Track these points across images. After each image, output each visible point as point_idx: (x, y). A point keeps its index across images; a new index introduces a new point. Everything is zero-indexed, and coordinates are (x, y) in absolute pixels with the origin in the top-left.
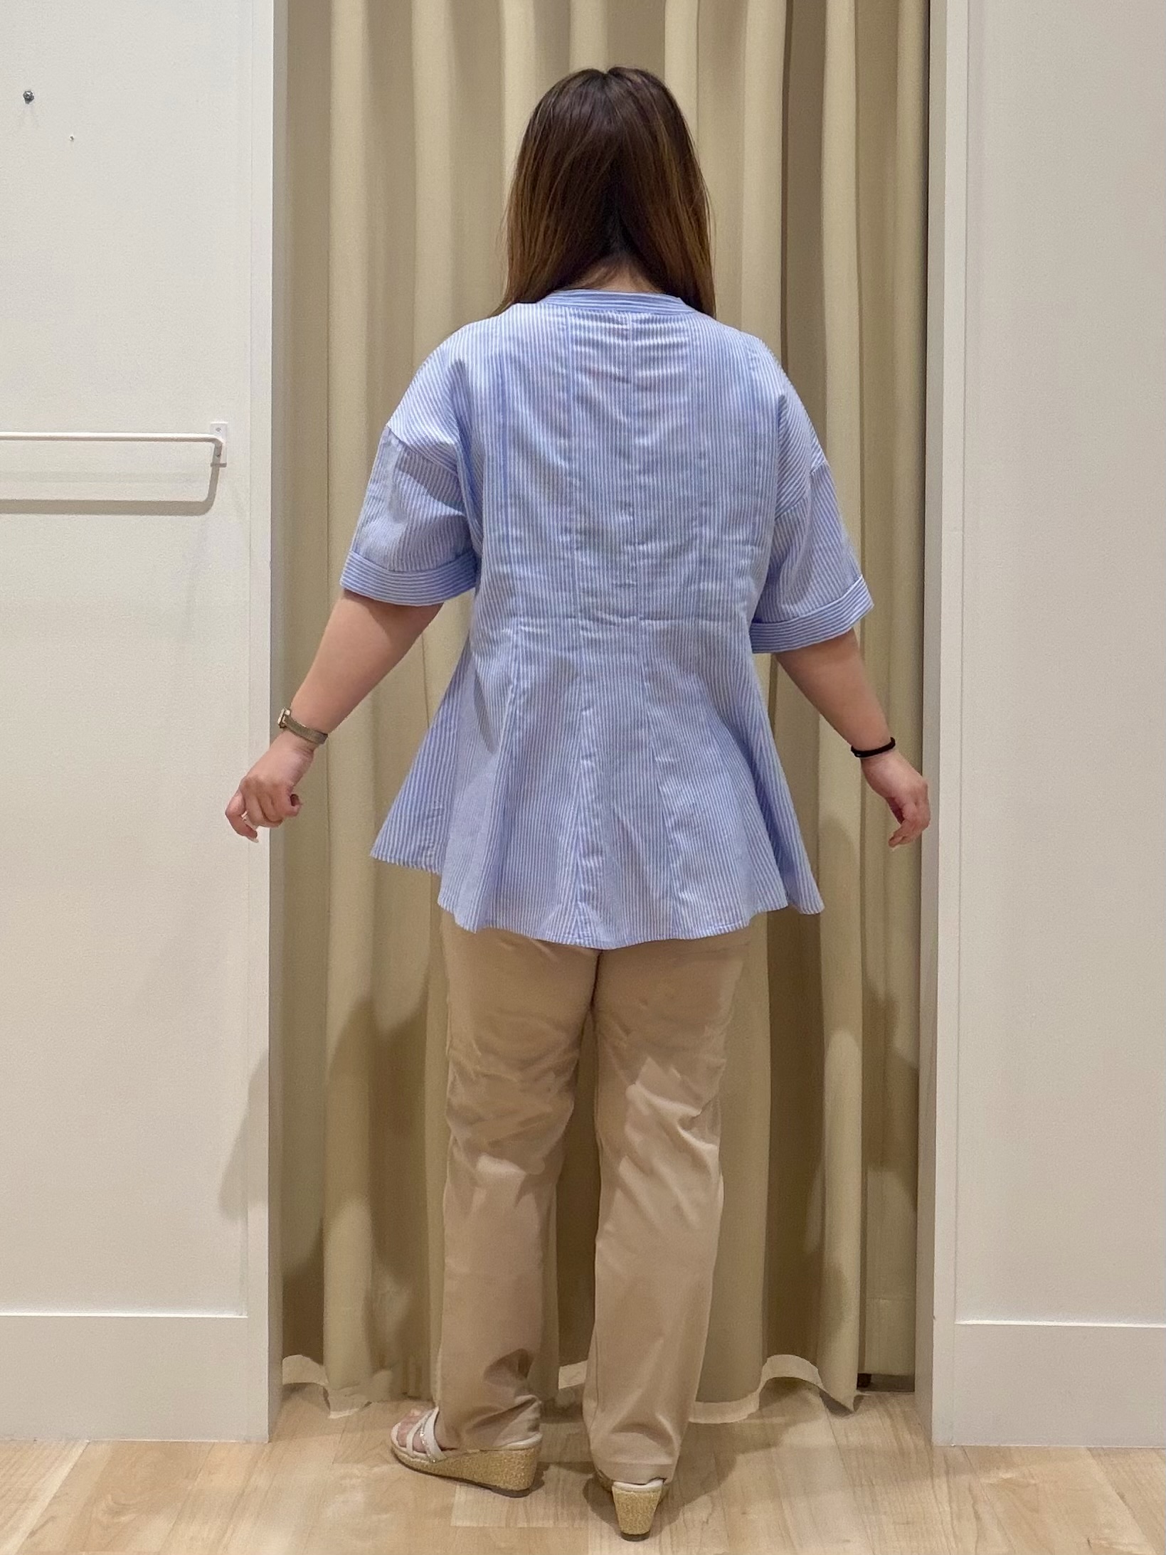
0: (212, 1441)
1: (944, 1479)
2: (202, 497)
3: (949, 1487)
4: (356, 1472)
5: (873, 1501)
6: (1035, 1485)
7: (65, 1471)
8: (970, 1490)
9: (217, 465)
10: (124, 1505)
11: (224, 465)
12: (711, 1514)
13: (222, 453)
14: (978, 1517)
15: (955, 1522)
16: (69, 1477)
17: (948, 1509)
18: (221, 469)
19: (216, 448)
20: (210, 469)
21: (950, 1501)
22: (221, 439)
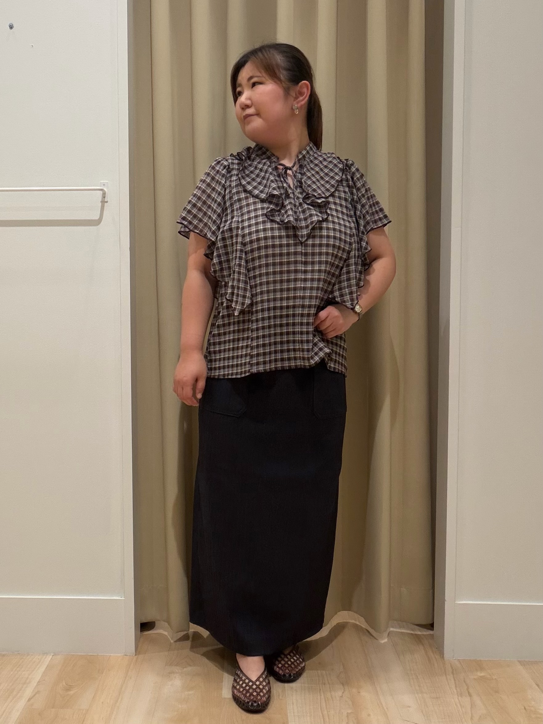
0: (110, 655)
1: (452, 675)
2: (96, 217)
3: (455, 680)
4: (177, 671)
5: (419, 686)
6: (495, 679)
7: (43, 669)
8: (464, 681)
10: (70, 686)
11: (107, 202)
12: (343, 693)
13: (106, 196)
14: (470, 695)
15: (460, 698)
16: (45, 672)
17: (455, 691)
18: (105, 204)
19: (103, 193)
20: (100, 204)
21: (456, 687)
22: (105, 189)
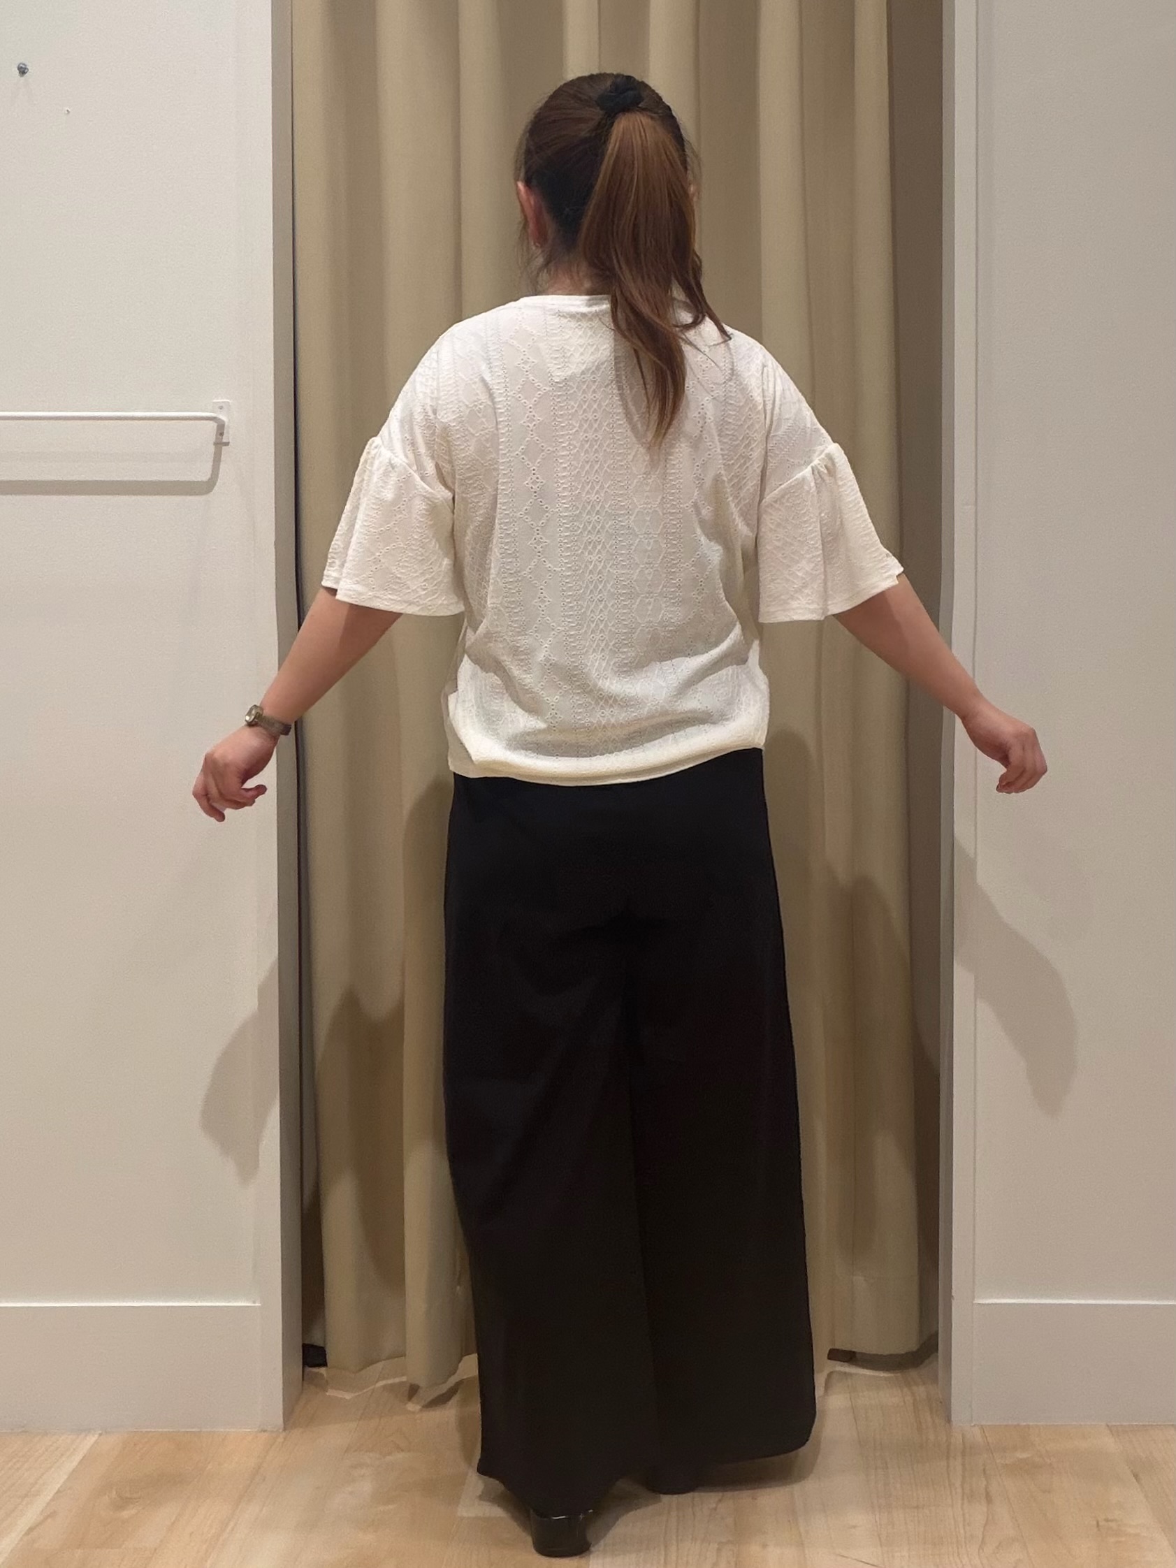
0: (227, 1430)
1: (959, 1460)
2: (203, 475)
3: (964, 1469)
4: (367, 1461)
5: (886, 1484)
6: (1051, 1464)
8: (984, 1470)
9: (220, 444)
10: (126, 1498)
11: (227, 444)
13: (225, 432)
14: (990, 1501)
15: (966, 1507)
16: (76, 1471)
17: (960, 1491)
18: (224, 448)
19: (218, 426)
20: (212, 449)
21: (963, 1481)
22: (223, 417)
